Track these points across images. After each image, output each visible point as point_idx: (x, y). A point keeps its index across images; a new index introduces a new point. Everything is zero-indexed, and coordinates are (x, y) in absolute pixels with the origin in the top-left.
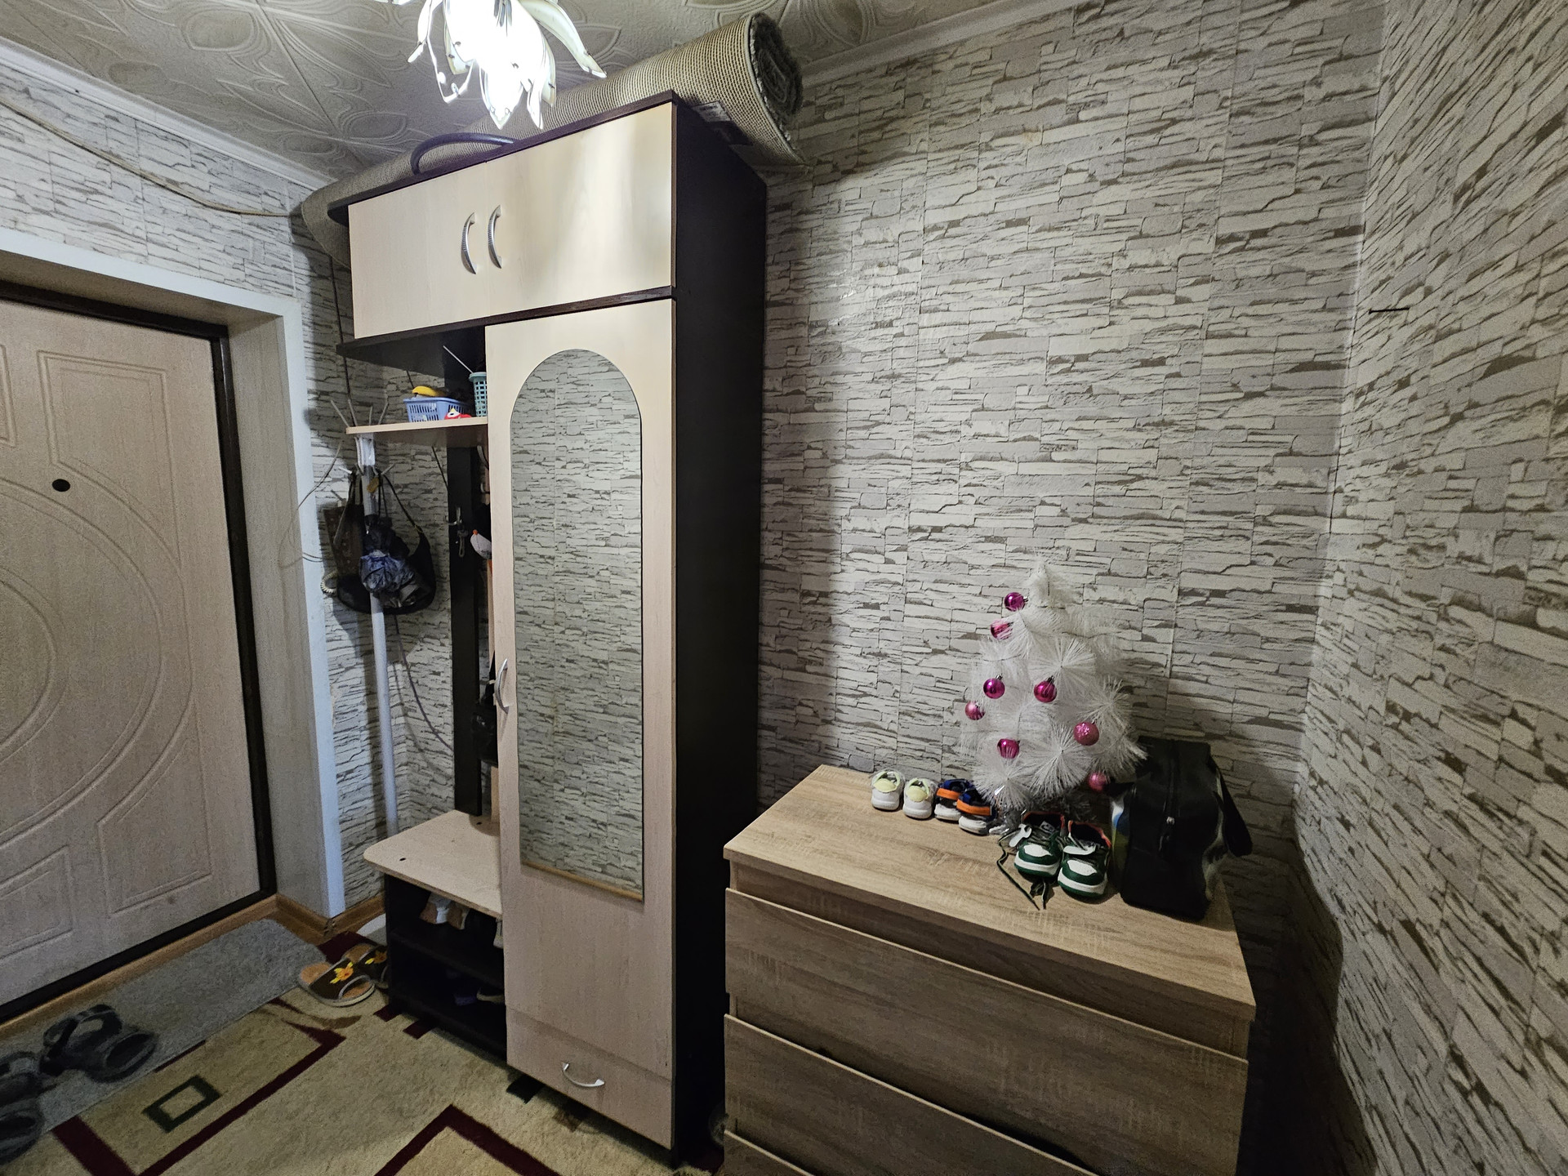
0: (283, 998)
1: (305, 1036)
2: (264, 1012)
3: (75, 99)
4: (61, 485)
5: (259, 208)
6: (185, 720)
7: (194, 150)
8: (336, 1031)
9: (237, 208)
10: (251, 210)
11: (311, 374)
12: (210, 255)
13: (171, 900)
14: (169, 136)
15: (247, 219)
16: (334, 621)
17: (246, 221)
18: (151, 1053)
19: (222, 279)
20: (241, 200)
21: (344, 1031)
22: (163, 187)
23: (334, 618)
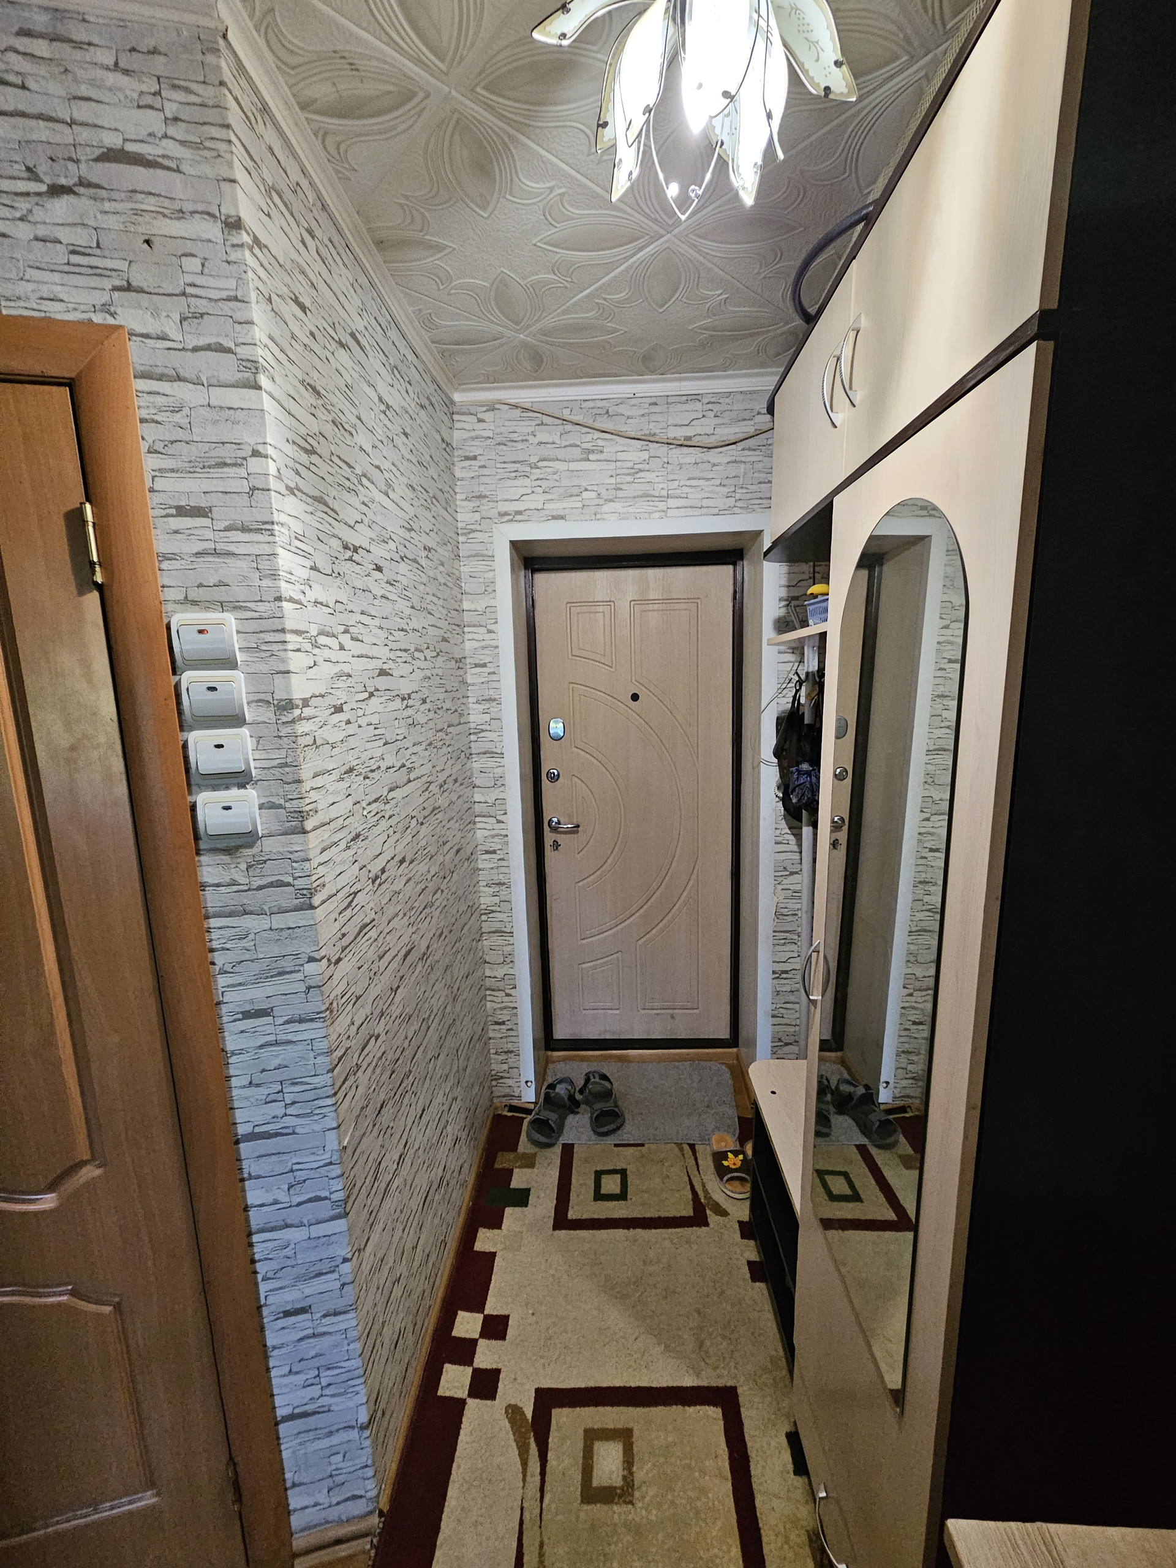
0: (697, 1147)
1: (690, 1196)
2: (681, 1150)
3: (634, 401)
4: (635, 697)
5: (751, 430)
6: (691, 883)
7: (705, 400)
8: (708, 1212)
9: (733, 439)
10: (746, 435)
11: (784, 582)
12: (711, 492)
13: (672, 1017)
14: (690, 398)
15: (740, 446)
16: (783, 824)
17: (740, 448)
18: (618, 1128)
19: (716, 511)
20: (737, 430)
21: (712, 1218)
22: (681, 445)
23: (783, 822)
